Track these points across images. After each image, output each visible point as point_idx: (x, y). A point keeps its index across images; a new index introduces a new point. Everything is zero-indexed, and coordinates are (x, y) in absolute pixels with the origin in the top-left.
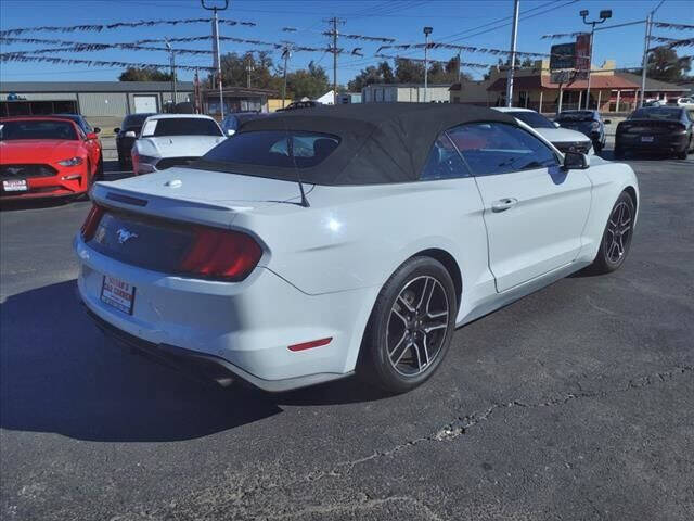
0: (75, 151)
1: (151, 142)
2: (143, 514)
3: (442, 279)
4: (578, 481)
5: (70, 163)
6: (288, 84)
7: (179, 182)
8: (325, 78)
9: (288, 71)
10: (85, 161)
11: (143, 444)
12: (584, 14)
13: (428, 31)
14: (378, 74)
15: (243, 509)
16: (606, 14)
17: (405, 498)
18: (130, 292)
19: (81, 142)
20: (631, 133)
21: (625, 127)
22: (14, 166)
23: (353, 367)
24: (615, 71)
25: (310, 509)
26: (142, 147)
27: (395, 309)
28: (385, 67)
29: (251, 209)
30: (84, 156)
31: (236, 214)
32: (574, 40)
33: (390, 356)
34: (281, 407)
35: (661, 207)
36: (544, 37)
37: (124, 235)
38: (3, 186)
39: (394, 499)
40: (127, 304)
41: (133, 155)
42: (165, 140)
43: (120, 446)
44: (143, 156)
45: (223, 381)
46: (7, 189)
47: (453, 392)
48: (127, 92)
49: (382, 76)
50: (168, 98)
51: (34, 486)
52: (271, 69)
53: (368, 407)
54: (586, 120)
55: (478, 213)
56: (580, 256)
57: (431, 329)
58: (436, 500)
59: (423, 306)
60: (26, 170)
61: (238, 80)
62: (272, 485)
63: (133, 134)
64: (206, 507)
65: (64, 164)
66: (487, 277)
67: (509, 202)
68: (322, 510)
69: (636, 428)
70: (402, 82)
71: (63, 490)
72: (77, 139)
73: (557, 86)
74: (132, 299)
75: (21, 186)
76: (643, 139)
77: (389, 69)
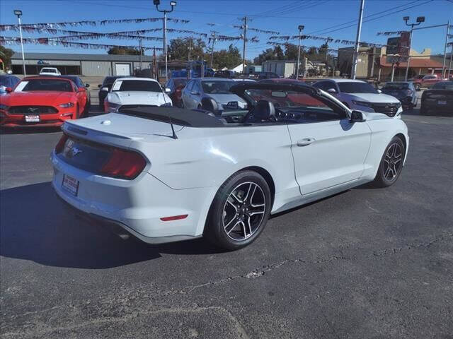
0: (70, 99)
1: (117, 95)
2: (71, 306)
3: (261, 184)
4: (322, 305)
5: (66, 106)
6: (214, 58)
7: (109, 122)
8: (239, 56)
9: (214, 51)
10: (75, 105)
11: (78, 270)
12: (406, 19)
13: (301, 28)
14: (274, 53)
15: (126, 308)
16: (421, 20)
17: (219, 308)
18: (76, 183)
19: (74, 93)
20: (431, 98)
21: (428, 94)
22: (32, 107)
23: (201, 233)
24: (431, 56)
25: (164, 310)
26: (111, 98)
27: (229, 200)
28: (278, 49)
29: (142, 138)
30: (75, 102)
31: (133, 141)
32: (400, 36)
33: (225, 228)
34: (161, 254)
35: (438, 147)
36: (379, 34)
37: (76, 151)
38: (25, 119)
39: (212, 307)
40: (75, 190)
41: (105, 102)
42: (126, 93)
43: (66, 270)
44: (110, 103)
45: (123, 236)
46: (27, 120)
47: (264, 252)
48: (112, 61)
49: (276, 55)
50: (137, 66)
51: (14, 288)
52: (204, 48)
53: (211, 257)
54: (403, 88)
55: (287, 146)
56: (364, 175)
57: (253, 213)
58: (236, 310)
59: (248, 199)
60: (40, 110)
61: (183, 56)
62: (145, 296)
63: (107, 89)
64: (106, 305)
65: (62, 106)
66: (294, 185)
67: (309, 140)
68: (170, 311)
69: (367, 278)
70: (289, 60)
71: (30, 291)
72: (72, 91)
73: (391, 65)
74: (77, 188)
75: (36, 119)
76: (440, 103)
77: (281, 50)
